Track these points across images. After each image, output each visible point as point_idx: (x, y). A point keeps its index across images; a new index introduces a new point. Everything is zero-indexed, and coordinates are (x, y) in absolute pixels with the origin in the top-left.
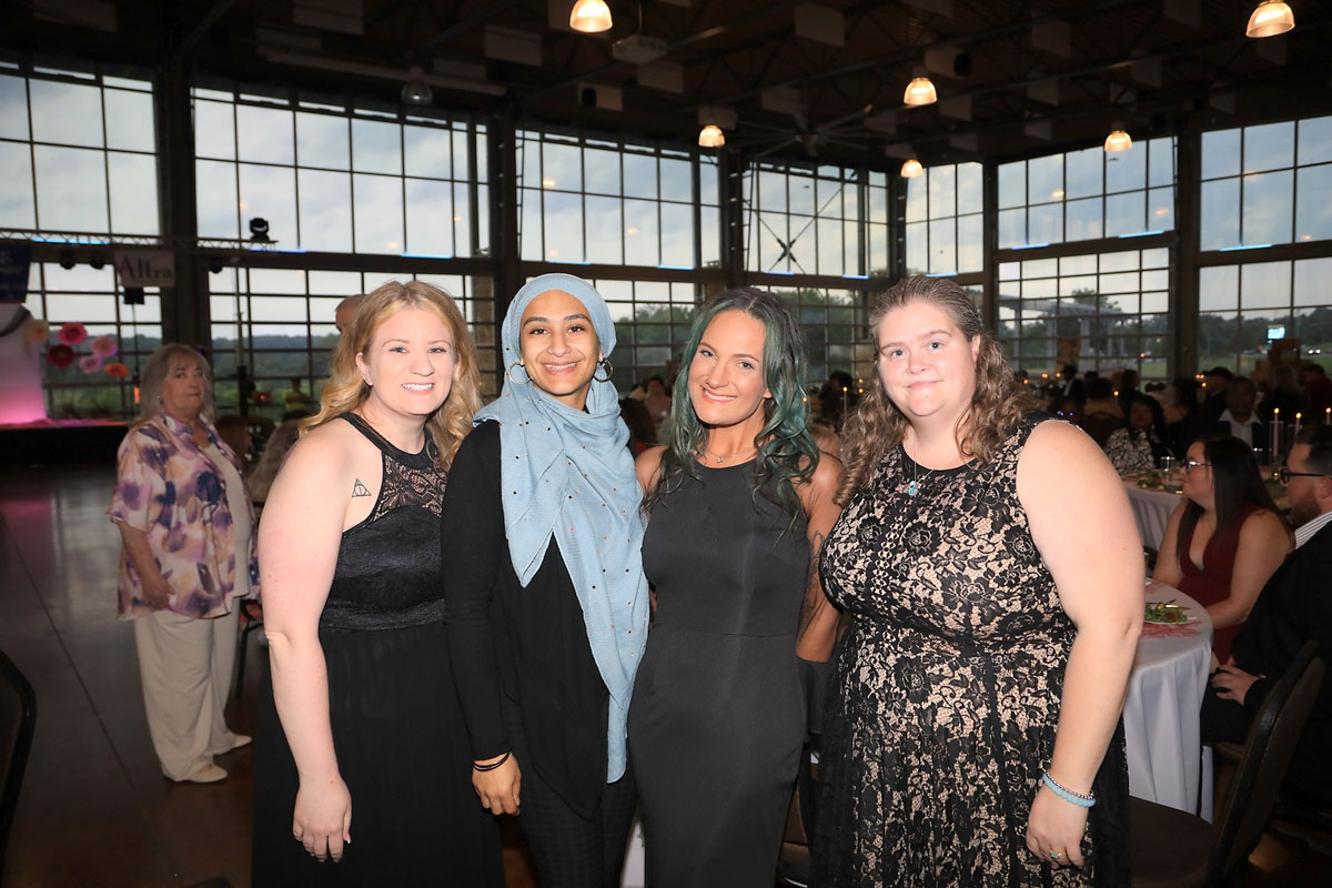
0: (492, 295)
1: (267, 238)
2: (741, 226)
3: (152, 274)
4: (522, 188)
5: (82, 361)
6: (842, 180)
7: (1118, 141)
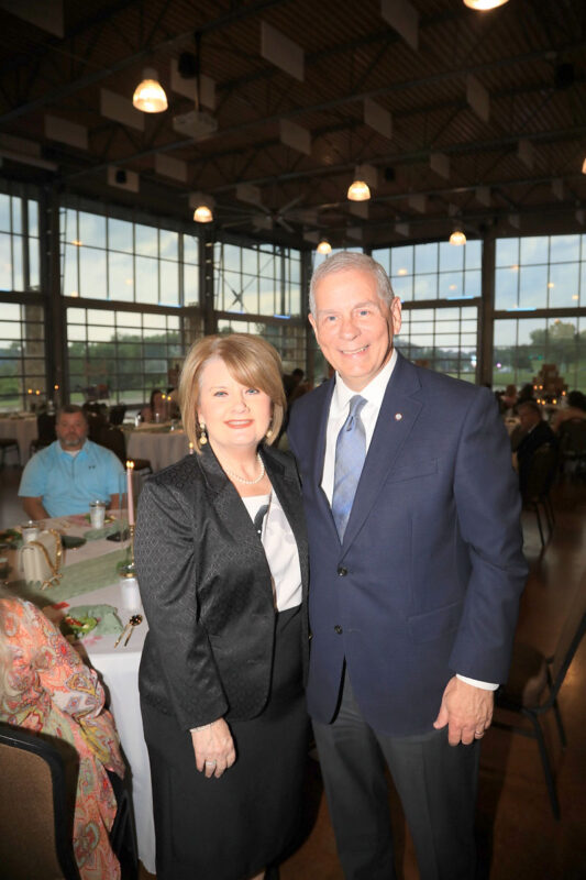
0: (42, 319)
2: (213, 279)
4: (65, 243)
6: (274, 254)
7: (458, 238)
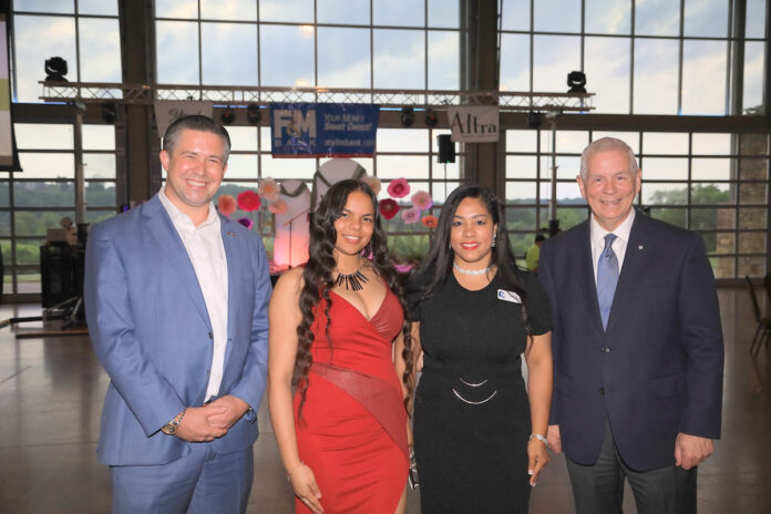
1: (584, 91)
3: (479, 129)
5: (404, 212)
